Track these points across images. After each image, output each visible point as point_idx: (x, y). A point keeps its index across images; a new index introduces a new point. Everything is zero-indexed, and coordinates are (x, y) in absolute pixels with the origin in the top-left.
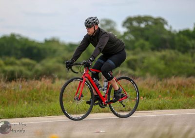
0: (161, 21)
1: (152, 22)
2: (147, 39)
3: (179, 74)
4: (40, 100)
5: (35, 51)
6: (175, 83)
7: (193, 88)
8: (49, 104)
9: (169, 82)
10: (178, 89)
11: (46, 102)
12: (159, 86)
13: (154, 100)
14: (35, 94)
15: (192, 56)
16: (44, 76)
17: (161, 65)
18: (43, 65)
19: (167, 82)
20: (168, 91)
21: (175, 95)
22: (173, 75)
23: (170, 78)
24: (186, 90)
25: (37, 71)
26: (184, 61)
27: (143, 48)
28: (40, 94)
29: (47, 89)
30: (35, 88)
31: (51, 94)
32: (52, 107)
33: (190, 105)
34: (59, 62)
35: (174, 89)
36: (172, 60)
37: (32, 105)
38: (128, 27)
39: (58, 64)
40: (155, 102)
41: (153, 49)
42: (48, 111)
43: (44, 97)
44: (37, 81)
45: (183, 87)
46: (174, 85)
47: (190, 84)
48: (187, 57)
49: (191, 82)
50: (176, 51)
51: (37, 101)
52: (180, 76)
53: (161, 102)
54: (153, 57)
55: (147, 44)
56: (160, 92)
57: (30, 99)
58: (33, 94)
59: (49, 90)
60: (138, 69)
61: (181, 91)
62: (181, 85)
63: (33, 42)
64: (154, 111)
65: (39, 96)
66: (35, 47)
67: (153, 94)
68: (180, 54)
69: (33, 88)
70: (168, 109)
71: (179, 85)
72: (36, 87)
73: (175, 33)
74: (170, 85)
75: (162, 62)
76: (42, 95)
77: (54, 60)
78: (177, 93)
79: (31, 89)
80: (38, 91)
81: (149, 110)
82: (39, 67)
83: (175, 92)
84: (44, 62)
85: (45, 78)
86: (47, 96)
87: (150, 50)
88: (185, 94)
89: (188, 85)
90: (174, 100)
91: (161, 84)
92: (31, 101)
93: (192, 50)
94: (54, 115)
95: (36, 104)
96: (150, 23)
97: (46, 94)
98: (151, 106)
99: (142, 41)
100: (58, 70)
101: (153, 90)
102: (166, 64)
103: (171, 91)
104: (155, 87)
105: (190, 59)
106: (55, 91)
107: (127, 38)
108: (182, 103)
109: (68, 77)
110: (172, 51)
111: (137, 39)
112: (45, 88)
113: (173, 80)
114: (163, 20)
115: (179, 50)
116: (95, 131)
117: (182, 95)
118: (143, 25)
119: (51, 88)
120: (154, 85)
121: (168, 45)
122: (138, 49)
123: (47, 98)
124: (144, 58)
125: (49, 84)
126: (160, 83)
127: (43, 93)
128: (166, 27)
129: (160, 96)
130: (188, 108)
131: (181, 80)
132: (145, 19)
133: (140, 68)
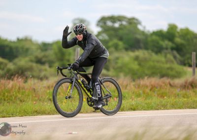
0: (136, 21)
1: (127, 22)
2: (121, 39)
3: (152, 75)
4: (12, 100)
5: (7, 50)
6: (148, 84)
7: (166, 89)
8: (21, 104)
9: (142, 82)
10: (151, 90)
11: (18, 102)
12: (132, 86)
13: (127, 101)
14: (6, 94)
15: (166, 57)
16: (17, 75)
17: (135, 66)
18: (15, 64)
19: (140, 83)
20: (141, 92)
21: (147, 96)
22: (146, 75)
23: (143, 78)
24: (159, 91)
25: (9, 70)
26: (158, 62)
27: (116, 47)
28: (12, 93)
29: (19, 88)
30: (7, 88)
31: (23, 94)
32: (24, 107)
33: (163, 106)
34: (31, 61)
35: (148, 90)
36: (145, 60)
37: (3, 105)
38: (101, 27)
39: (30, 64)
40: (128, 103)
41: (127, 49)
42: (20, 111)
43: (16, 97)
44: (8, 81)
45: (157, 88)
46: (147, 86)
47: (163, 85)
48: (160, 58)
49: (164, 83)
50: (150, 51)
51: (9, 101)
52: (153, 77)
53: (134, 103)
54: (127, 58)
55: (121, 43)
56: (133, 93)
57: (1, 99)
58: (4, 94)
59: (21, 90)
60: (112, 70)
61: (154, 91)
62: (155, 86)
63: (6, 40)
64: (127, 112)
65: (11, 96)
66: (7, 46)
67: (127, 95)
68: (153, 54)
69: (5, 88)
70: (141, 110)
71: (152, 85)
72: (8, 86)
73: (149, 34)
74: (143, 86)
75: (136, 63)
76: (13, 95)
77: (27, 59)
78: (150, 94)
79: (3, 88)
80: (9, 91)
81: (122, 111)
82: (11, 66)
83: (148, 93)
84: (16, 60)
85: (18, 77)
86: (19, 96)
87: (124, 51)
88: (158, 95)
89: (161, 86)
90: (147, 101)
91: (134, 85)
92: (3, 101)
93: (165, 51)
94: (26, 116)
95: (8, 104)
96: (124, 23)
97: (18, 94)
98: (124, 106)
99: (115, 41)
100: (30, 69)
101: (127, 91)
102: (140, 64)
103: (144, 92)
104: (128, 87)
105: (163, 59)
106: (27, 91)
107: (101, 37)
108: (155, 104)
109: (41, 77)
110: (146, 52)
111: (111, 39)
112: (17, 88)
113: (146, 81)
114: (137, 20)
115: (153, 51)
116: (68, 133)
117: (155, 96)
118: (117, 25)
119: (23, 88)
120: (127, 85)
121: (142, 45)
122: (112, 49)
123: (19, 99)
124: (117, 58)
125: (21, 84)
126: (134, 83)
127: (14, 93)
128: (140, 27)
129: (133, 97)
130: (161, 109)
131: (155, 80)
132: (119, 19)
133: (114, 68)
